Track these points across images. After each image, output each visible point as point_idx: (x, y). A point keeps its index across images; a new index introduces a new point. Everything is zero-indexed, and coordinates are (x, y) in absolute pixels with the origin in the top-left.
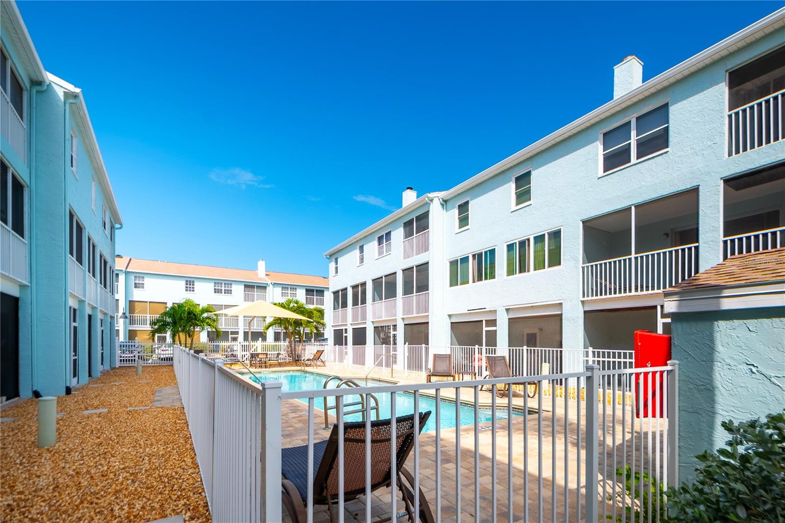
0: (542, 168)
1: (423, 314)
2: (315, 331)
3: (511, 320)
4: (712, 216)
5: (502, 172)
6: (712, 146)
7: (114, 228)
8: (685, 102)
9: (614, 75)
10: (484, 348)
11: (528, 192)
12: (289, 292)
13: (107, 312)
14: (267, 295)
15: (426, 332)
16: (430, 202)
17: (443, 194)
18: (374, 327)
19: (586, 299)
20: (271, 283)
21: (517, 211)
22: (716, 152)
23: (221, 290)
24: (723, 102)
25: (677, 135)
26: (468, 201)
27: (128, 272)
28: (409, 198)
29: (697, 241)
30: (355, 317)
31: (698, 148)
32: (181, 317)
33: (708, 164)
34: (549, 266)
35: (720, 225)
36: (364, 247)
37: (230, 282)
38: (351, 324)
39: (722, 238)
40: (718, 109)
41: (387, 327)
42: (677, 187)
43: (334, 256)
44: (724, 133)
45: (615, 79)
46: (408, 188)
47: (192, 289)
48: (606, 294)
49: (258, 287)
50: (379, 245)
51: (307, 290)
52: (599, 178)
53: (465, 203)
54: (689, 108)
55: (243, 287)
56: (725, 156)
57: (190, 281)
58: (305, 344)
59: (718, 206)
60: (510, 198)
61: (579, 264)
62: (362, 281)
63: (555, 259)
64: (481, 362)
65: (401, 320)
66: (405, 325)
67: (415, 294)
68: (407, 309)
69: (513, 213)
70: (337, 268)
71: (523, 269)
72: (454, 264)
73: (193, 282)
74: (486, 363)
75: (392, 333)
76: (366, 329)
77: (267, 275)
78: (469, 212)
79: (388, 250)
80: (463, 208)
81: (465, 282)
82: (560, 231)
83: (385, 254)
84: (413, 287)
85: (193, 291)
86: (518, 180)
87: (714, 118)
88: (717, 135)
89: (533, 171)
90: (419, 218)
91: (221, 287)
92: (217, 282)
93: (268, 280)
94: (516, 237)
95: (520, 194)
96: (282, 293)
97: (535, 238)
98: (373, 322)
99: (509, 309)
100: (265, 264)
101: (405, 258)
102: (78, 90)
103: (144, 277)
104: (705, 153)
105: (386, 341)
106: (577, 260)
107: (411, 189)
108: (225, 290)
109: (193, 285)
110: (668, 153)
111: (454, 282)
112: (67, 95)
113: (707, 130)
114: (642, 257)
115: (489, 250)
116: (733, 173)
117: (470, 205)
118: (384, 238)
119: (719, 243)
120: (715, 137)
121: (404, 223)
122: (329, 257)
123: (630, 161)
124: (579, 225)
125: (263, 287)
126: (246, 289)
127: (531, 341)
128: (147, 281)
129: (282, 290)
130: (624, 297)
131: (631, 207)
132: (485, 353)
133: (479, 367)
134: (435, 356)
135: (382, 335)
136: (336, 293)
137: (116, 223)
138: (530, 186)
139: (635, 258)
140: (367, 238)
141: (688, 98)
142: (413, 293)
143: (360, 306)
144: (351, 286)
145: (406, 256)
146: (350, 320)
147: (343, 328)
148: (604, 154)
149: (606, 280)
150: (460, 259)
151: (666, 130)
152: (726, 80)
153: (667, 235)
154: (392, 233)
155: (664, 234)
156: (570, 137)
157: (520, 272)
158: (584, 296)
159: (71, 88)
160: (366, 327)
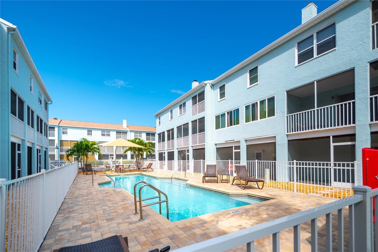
0: (264, 64)
1: (202, 144)
2: (149, 154)
3: (248, 146)
4: (363, 84)
5: (242, 68)
6: (362, 44)
7: (48, 103)
8: (345, 21)
9: (302, 14)
10: (234, 161)
11: (256, 77)
12: (138, 135)
13: (43, 146)
14: (127, 136)
15: (204, 153)
16: (205, 86)
17: (211, 82)
18: (178, 151)
19: (289, 133)
20: (129, 130)
21: (251, 88)
22: (365, 47)
23: (105, 134)
24: (369, 19)
25: (341, 40)
26: (225, 84)
27: (59, 126)
28: (195, 85)
29: (354, 99)
30: (168, 147)
31: (353, 46)
32: (81, 148)
33: (360, 55)
34: (268, 117)
35: (368, 88)
36: (173, 110)
37: (109, 130)
38: (167, 150)
39: (369, 97)
40: (366, 23)
41: (184, 151)
42: (341, 69)
43: (158, 116)
44: (369, 36)
45: (302, 16)
46: (194, 81)
47: (90, 134)
48: (300, 130)
49: (123, 132)
50: (180, 109)
51: (147, 134)
52: (295, 67)
53: (222, 86)
54: (348, 24)
55: (116, 132)
56: (370, 49)
57: (90, 130)
58: (144, 160)
59: (367, 78)
60: (247, 81)
61: (285, 115)
62: (172, 128)
63: (272, 113)
64: (232, 168)
65: (191, 147)
66: (193, 149)
67: (198, 134)
68: (194, 141)
69: (248, 89)
70: (160, 122)
71: (254, 118)
72: (217, 117)
73: (91, 131)
74: (235, 169)
75: (187, 154)
76: (174, 152)
77: (127, 127)
78: (225, 90)
79: (185, 111)
80: (222, 88)
81: (223, 126)
82: (274, 97)
83: (183, 114)
84: (197, 130)
85: (91, 135)
86: (251, 71)
87: (364, 28)
88: (365, 38)
89: (259, 66)
90: (199, 95)
91: (105, 133)
92: (103, 130)
93: (128, 129)
94: (250, 102)
95: (251, 79)
96: (135, 135)
97: (260, 102)
98: (177, 149)
99: (247, 140)
100: (127, 121)
101: (193, 115)
102: (15, 27)
103: (67, 129)
104: (358, 48)
105: (184, 158)
106: (283, 112)
107: (196, 81)
108: (107, 134)
109: (91, 132)
110: (336, 50)
111: (217, 127)
112: (9, 29)
113: (359, 35)
114: (321, 109)
115: (236, 110)
116: (375, 58)
117: (225, 86)
118: (182, 106)
119: (368, 99)
120: (364, 39)
121: (192, 98)
122: (156, 116)
123: (313, 57)
124: (285, 93)
125: (125, 133)
126: (117, 133)
127: (259, 157)
128: (69, 131)
129: (135, 134)
130: (311, 132)
131: (314, 82)
132: (234, 164)
133: (231, 171)
134: (207, 166)
135: (182, 155)
136: (159, 134)
137: (49, 101)
138: (257, 74)
139: (317, 110)
140: (174, 106)
141: (347, 19)
142: (197, 133)
143: (171, 140)
144: (166, 131)
145: (194, 114)
146: (166, 148)
147: (163, 152)
148: (298, 54)
149: (300, 123)
150: (221, 115)
151: (334, 38)
152: (370, 6)
153: (333, 98)
154: (186, 103)
155: (332, 97)
156: (279, 46)
157: (253, 120)
158: (288, 132)
159: (11, 25)
160: (174, 151)
